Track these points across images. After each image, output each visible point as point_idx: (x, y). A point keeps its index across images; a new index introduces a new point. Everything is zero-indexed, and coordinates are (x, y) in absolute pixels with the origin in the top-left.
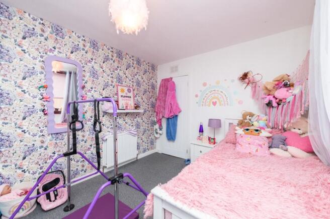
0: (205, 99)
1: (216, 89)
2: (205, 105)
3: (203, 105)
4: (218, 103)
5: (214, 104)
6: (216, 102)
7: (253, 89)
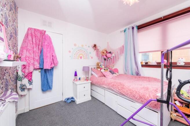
0: (76, 54)
1: (82, 49)
2: (76, 59)
3: (74, 58)
4: (83, 58)
5: (81, 58)
6: (82, 57)
7: (97, 52)
